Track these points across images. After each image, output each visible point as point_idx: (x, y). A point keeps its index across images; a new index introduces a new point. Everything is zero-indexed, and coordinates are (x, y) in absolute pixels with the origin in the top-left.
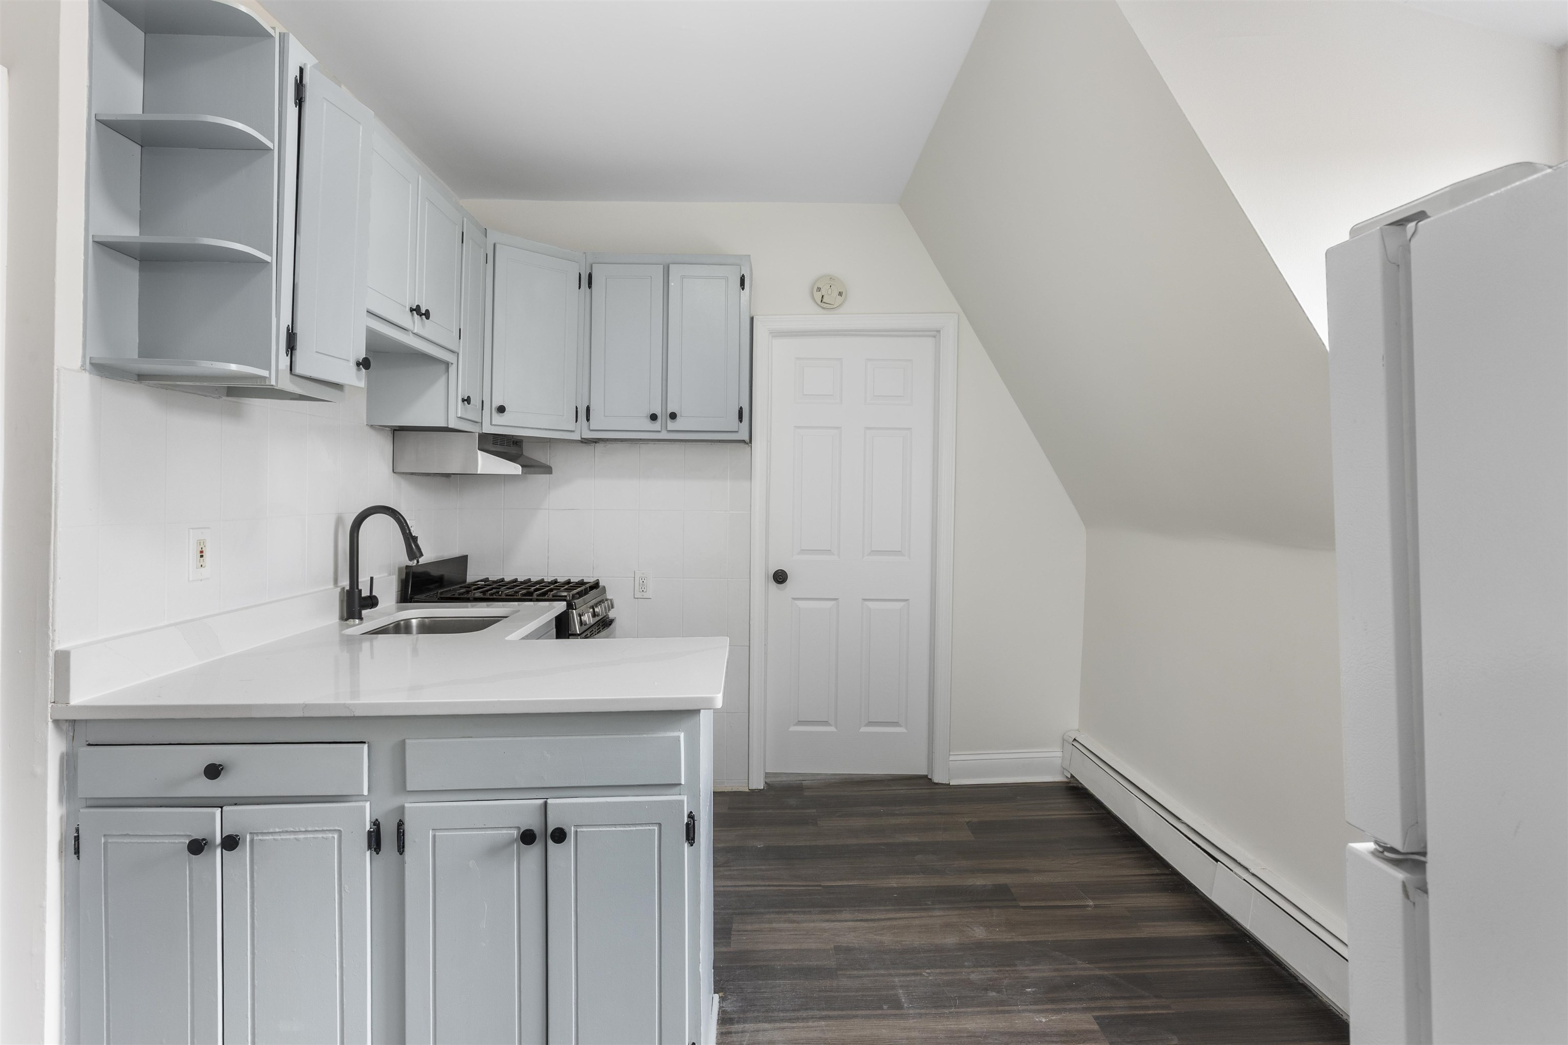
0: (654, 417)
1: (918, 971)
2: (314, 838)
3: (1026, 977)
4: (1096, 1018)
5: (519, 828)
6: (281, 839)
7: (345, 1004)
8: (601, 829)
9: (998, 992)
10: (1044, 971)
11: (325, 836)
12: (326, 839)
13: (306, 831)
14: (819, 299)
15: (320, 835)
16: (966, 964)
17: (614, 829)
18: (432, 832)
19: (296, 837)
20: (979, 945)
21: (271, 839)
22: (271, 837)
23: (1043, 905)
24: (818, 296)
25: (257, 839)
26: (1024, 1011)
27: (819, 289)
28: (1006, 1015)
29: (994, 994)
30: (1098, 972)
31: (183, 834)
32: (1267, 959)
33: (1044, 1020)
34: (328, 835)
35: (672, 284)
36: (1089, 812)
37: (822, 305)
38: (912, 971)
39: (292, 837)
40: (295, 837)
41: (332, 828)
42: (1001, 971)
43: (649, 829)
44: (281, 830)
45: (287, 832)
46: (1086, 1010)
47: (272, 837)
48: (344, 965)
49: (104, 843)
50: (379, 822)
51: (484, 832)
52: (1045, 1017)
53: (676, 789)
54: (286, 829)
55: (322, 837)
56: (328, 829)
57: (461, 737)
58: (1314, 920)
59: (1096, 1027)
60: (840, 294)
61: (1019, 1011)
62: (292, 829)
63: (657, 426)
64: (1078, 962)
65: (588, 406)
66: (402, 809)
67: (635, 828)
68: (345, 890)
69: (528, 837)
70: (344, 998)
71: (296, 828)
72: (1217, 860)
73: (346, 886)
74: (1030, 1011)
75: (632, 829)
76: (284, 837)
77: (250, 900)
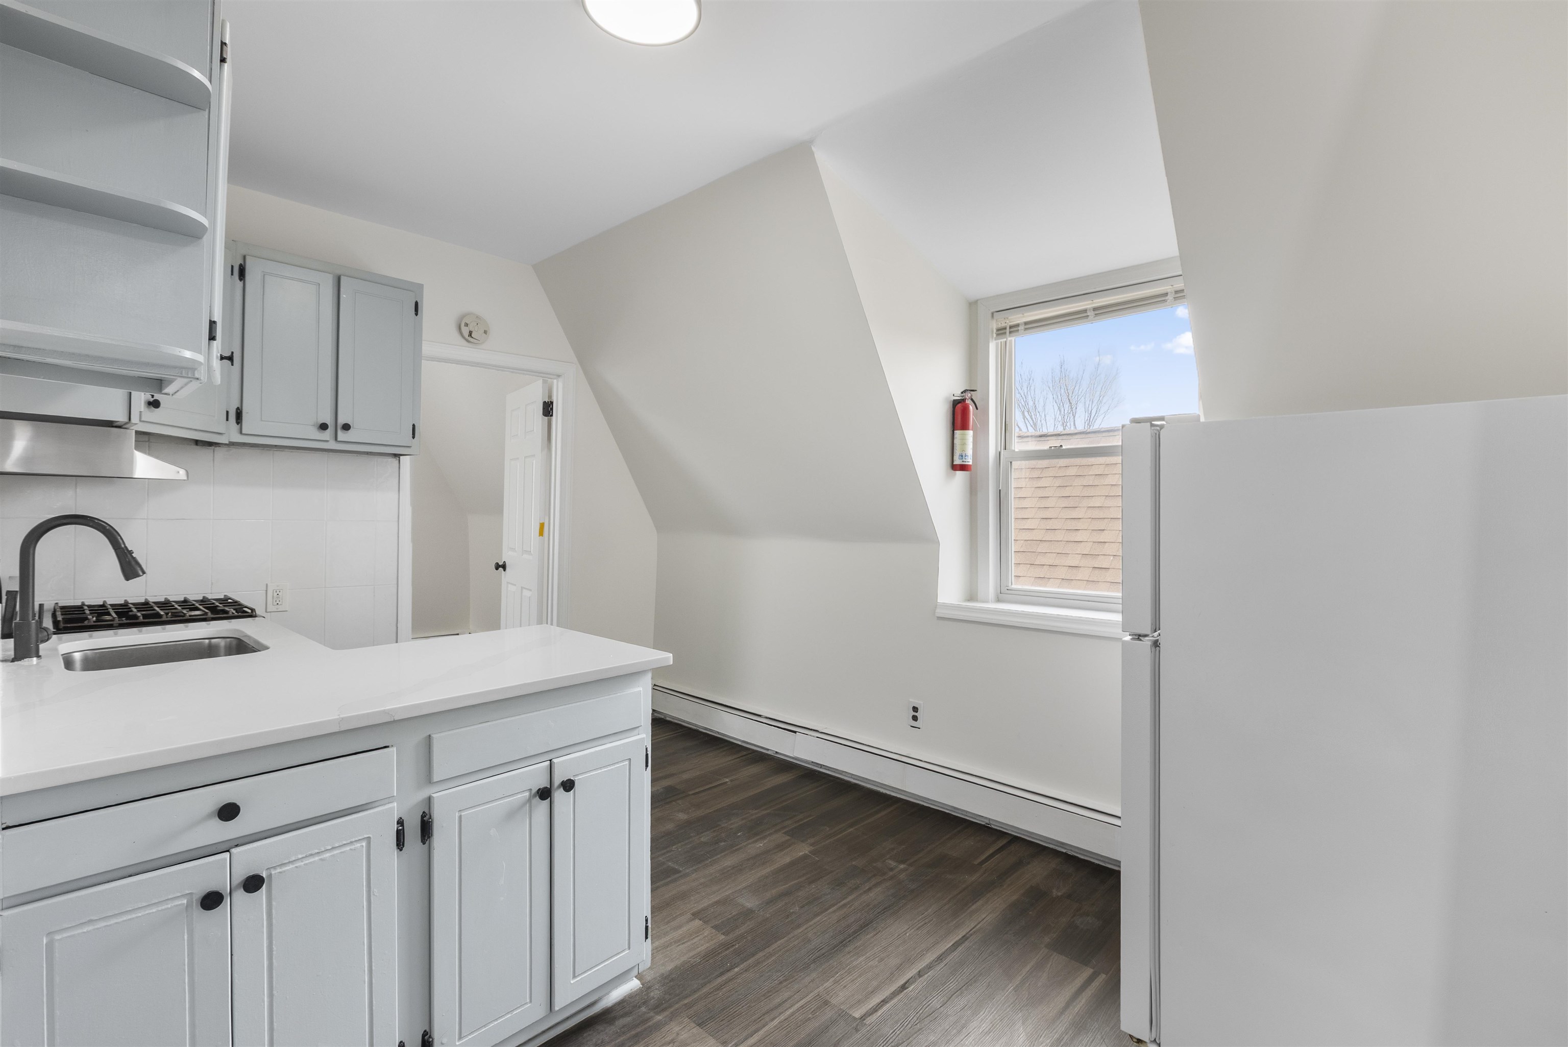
0: (324, 427)
1: (668, 849)
2: (341, 852)
3: (731, 829)
4: (785, 833)
5: (531, 790)
6: (304, 864)
7: (374, 1005)
8: (591, 774)
9: (724, 842)
10: (736, 822)
11: (352, 847)
12: (354, 849)
13: (333, 848)
14: (466, 334)
15: (348, 848)
16: (692, 835)
17: (600, 771)
18: (458, 813)
19: (322, 857)
20: (689, 823)
21: (292, 868)
22: (291, 866)
23: (703, 789)
24: (465, 332)
25: (275, 873)
26: (747, 845)
27: (466, 325)
28: (741, 850)
29: (723, 843)
30: (765, 812)
31: (179, 894)
32: (831, 778)
33: (762, 845)
34: (355, 846)
35: (345, 296)
36: (677, 732)
37: (470, 339)
38: (665, 851)
39: (317, 858)
40: (320, 858)
41: (360, 838)
42: (715, 831)
43: (623, 765)
44: (304, 856)
45: (311, 855)
46: (776, 832)
47: (294, 866)
48: (373, 968)
49: (46, 944)
50: (403, 820)
51: (502, 802)
52: (761, 843)
53: (636, 731)
54: (310, 853)
55: (351, 849)
56: (357, 839)
57: (480, 723)
58: (866, 745)
59: (788, 838)
60: (485, 332)
61: (745, 846)
62: (317, 851)
63: (327, 435)
64: (750, 811)
65: (238, 409)
66: (429, 800)
67: (614, 767)
68: (374, 895)
69: (545, 794)
70: (374, 999)
71: (322, 848)
72: (795, 732)
73: (375, 890)
74: (750, 844)
75: (612, 768)
76: (307, 862)
77: (266, 941)
